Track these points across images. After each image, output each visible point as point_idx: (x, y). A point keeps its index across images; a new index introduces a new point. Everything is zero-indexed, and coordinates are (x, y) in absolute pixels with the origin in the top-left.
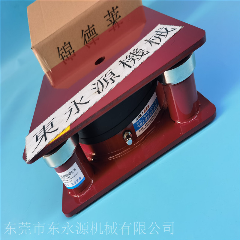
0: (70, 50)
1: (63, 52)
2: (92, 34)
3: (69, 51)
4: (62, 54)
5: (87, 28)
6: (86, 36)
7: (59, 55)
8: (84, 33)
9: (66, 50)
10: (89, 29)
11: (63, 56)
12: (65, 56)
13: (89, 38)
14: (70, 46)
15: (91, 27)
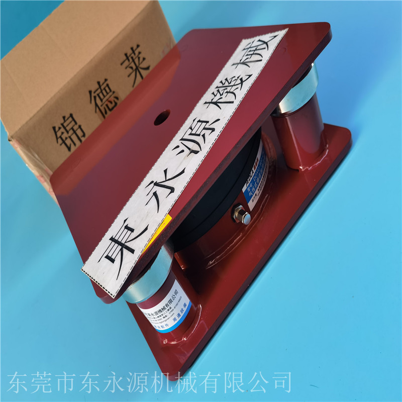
0: (74, 126)
1: (62, 133)
2: (105, 94)
3: (72, 128)
4: (62, 136)
5: (97, 86)
6: (98, 98)
7: (57, 139)
8: (93, 95)
9: (68, 128)
10: (100, 86)
11: (64, 139)
12: (66, 138)
13: (101, 100)
14: (73, 119)
15: (103, 84)
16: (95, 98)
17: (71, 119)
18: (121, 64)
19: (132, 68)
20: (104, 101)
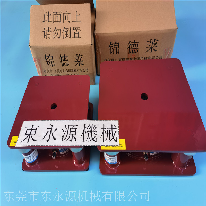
16: (130, 44)
17: (118, 44)
18: (147, 42)
19: (150, 46)
20: (132, 48)
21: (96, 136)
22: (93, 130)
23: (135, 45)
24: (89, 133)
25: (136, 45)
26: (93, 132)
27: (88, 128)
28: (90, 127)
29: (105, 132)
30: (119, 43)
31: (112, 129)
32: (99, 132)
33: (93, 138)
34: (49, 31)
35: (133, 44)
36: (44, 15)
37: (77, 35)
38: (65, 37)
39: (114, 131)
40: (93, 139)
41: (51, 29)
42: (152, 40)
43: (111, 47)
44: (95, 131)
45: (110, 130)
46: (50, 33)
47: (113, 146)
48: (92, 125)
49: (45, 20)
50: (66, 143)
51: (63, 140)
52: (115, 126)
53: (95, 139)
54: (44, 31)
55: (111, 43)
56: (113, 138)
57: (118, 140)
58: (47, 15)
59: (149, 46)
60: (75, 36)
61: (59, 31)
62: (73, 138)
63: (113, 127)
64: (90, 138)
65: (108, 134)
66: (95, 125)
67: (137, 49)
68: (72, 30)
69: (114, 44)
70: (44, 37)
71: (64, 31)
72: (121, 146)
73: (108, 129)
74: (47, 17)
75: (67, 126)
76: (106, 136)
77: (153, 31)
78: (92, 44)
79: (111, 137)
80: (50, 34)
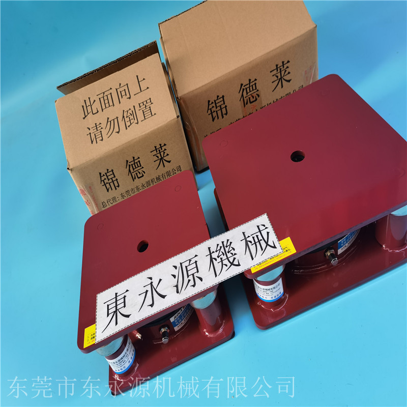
16: (243, 89)
17: (222, 99)
18: (271, 72)
19: (277, 77)
20: (249, 94)
21: (235, 256)
22: (227, 249)
23: (251, 88)
24: (221, 259)
25: (254, 86)
26: (228, 252)
27: (216, 251)
28: (221, 247)
29: (249, 243)
30: (223, 97)
31: (260, 231)
32: (239, 247)
33: (231, 261)
34: (98, 129)
35: (248, 86)
36: (83, 106)
37: (148, 114)
38: (129, 126)
39: (264, 233)
40: (232, 264)
41: (100, 125)
42: (278, 66)
43: (211, 109)
44: (231, 249)
45: (257, 236)
46: (101, 131)
47: (272, 258)
48: (223, 242)
49: (86, 114)
50: (186, 293)
51: (179, 291)
52: (264, 226)
53: (236, 262)
54: (90, 133)
55: (209, 101)
56: (267, 244)
57: (277, 245)
58: (88, 104)
59: (276, 79)
60: (145, 117)
61: (116, 120)
62: (196, 279)
63: (262, 228)
64: (226, 265)
65: (255, 243)
66: (228, 240)
67: (257, 93)
68: (137, 108)
69: (215, 101)
70: (92, 142)
71: (123, 117)
72: (285, 250)
73: (254, 236)
74: (89, 108)
75: (178, 266)
76: (253, 248)
77: (276, 49)
78: (178, 117)
79: (264, 245)
80: (101, 134)
